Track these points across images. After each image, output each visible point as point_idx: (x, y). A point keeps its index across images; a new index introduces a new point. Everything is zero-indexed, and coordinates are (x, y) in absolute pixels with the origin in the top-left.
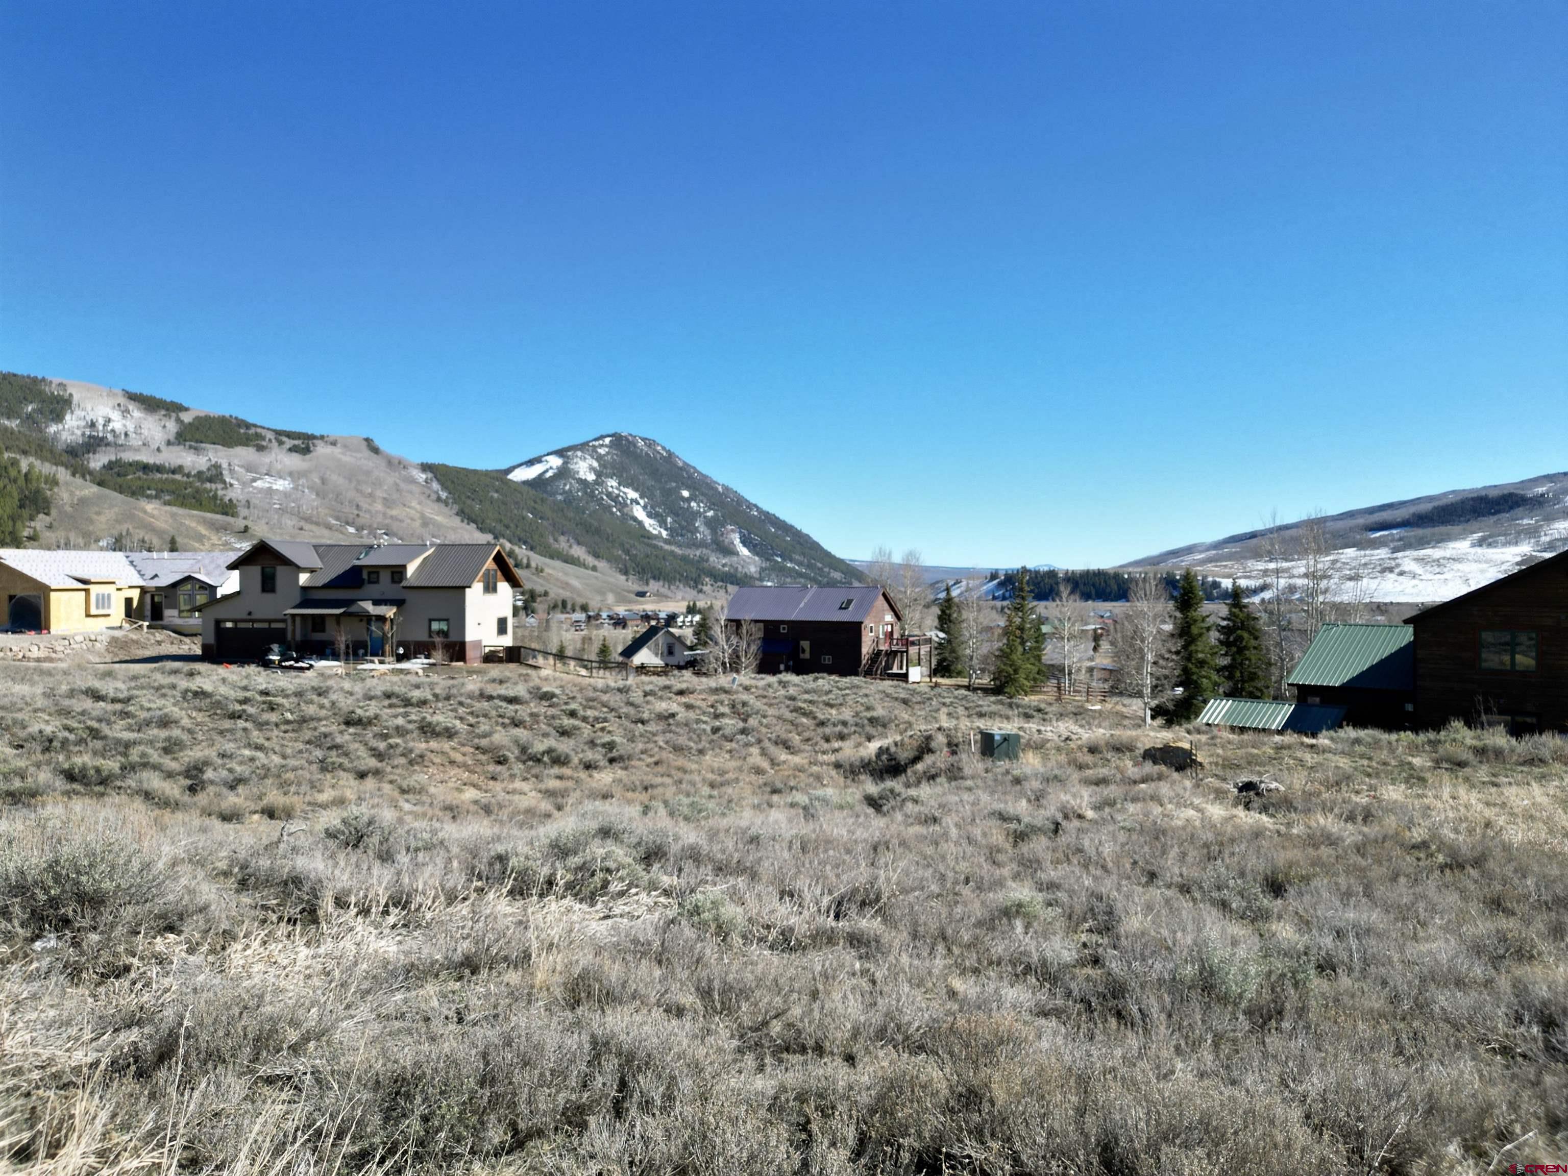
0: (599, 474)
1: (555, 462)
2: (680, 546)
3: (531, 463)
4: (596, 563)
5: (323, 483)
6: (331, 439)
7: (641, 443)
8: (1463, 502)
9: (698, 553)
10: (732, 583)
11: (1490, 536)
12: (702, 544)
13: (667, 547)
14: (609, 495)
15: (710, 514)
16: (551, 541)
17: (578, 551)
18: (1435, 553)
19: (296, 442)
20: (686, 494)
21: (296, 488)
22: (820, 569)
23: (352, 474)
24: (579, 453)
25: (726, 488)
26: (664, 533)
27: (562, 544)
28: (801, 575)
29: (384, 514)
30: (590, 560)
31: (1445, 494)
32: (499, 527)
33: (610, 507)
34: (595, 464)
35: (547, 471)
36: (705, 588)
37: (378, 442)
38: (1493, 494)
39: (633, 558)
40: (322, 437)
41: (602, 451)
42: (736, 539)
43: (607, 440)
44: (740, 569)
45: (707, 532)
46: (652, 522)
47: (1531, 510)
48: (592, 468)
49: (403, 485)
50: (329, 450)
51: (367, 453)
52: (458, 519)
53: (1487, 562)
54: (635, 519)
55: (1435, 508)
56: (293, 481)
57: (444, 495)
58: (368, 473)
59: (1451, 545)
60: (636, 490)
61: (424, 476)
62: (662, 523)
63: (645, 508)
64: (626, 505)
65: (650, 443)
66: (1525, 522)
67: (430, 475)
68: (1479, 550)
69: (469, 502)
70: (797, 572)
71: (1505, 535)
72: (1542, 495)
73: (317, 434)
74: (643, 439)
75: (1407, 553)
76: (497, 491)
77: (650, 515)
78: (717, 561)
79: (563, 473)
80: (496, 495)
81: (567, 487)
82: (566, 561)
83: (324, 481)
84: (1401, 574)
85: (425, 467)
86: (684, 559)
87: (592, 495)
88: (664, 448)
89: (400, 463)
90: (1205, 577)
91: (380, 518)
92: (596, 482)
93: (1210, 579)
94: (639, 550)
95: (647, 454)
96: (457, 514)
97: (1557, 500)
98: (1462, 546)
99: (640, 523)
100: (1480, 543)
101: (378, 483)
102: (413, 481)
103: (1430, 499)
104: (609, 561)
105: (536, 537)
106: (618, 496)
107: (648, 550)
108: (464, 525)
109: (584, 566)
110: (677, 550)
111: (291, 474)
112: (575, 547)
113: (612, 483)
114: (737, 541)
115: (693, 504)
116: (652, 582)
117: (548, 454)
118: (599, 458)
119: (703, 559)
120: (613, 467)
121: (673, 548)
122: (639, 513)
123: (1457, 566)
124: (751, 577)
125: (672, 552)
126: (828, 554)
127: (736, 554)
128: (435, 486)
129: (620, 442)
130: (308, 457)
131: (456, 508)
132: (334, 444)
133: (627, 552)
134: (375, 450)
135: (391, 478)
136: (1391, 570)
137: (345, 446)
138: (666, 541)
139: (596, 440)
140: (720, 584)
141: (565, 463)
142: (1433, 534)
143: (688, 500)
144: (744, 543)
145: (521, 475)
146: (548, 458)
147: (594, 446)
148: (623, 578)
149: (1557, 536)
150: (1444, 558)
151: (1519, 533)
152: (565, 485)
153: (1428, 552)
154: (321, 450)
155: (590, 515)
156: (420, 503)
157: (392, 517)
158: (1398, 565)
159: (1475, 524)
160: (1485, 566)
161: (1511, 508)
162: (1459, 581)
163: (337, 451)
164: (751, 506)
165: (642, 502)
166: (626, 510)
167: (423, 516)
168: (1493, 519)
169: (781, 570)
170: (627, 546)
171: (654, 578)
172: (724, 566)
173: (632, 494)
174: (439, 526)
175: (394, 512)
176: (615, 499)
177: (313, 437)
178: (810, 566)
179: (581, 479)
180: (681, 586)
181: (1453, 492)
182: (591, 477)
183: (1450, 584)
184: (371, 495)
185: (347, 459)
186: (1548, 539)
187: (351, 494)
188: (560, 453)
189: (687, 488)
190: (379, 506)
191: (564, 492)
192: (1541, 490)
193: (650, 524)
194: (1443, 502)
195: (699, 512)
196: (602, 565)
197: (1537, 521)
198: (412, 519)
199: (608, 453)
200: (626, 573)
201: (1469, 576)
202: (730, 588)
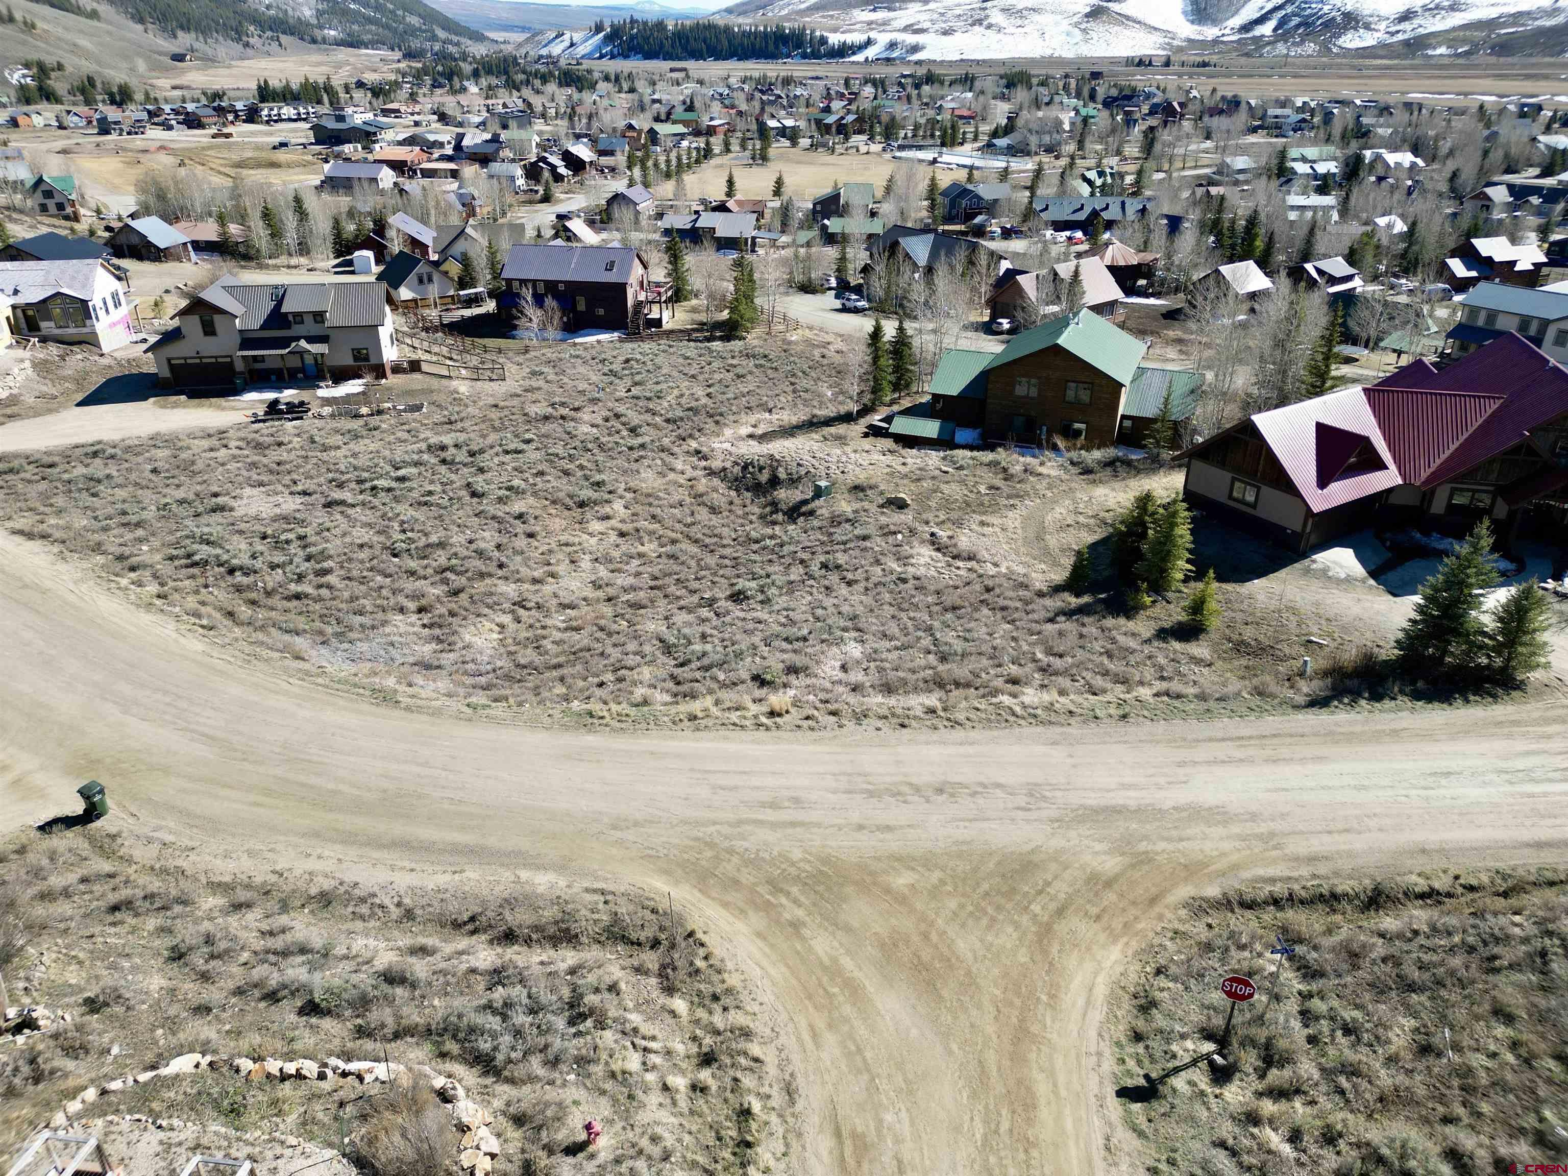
10: (284, 33)
28: (370, 20)
36: (251, 40)
44: (290, 12)
84: (989, 27)
90: (813, 31)
93: (818, 34)
116: (180, 34)
123: (1036, 17)
124: (308, 24)
136: (979, 22)
140: (269, 33)
148: (140, 27)
158: (987, 17)
160: (1059, 17)
162: (1036, 34)
171: (182, 28)
180: (221, 38)
183: (1029, 39)
200: (141, 21)
201: (1046, 29)
202: (284, 39)
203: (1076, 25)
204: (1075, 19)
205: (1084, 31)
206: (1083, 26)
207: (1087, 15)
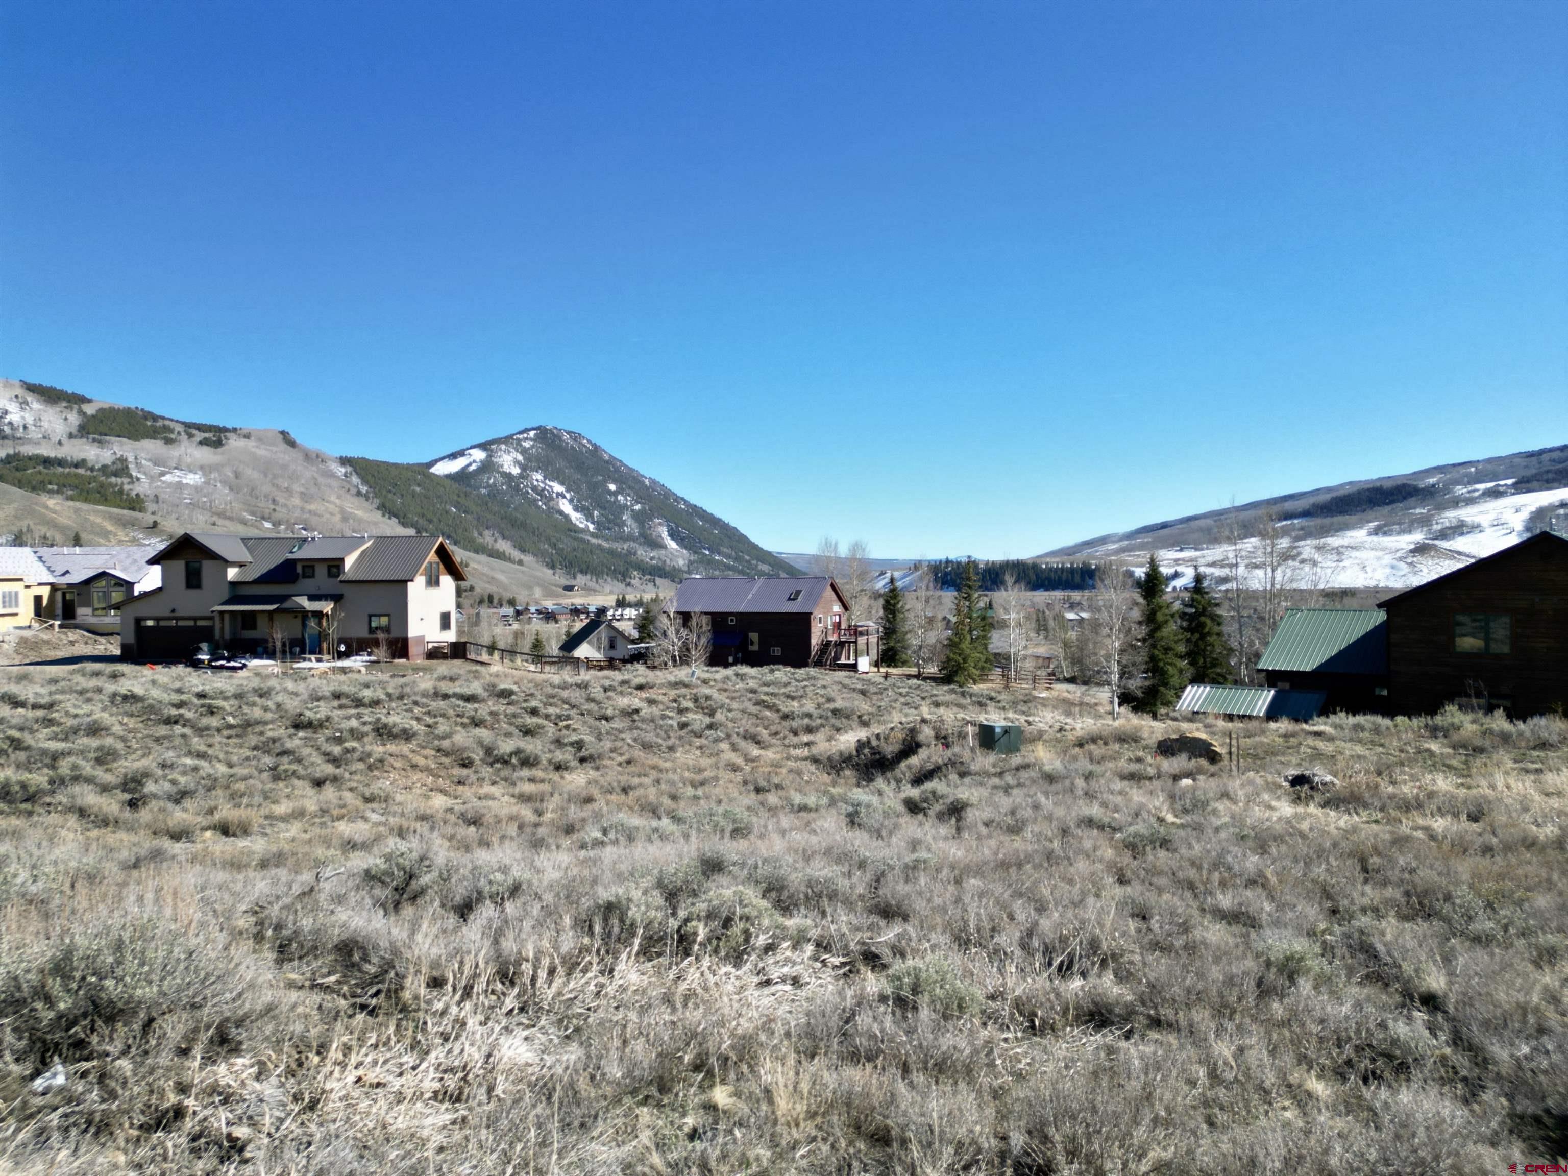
0: (524, 468)
1: (479, 455)
2: (607, 540)
3: (453, 456)
4: (522, 557)
5: (237, 477)
6: (244, 432)
7: (566, 437)
8: (1359, 492)
9: (626, 546)
10: (660, 576)
11: (1385, 525)
12: (630, 538)
13: (594, 541)
14: (534, 488)
15: (638, 507)
16: (476, 534)
17: (504, 546)
18: (1334, 541)
19: (207, 435)
20: (612, 487)
21: (207, 483)
22: (748, 562)
23: (266, 468)
24: (503, 447)
25: (653, 481)
26: (591, 527)
27: (488, 538)
28: (729, 568)
29: (302, 509)
30: (516, 554)
31: (1342, 485)
32: (422, 522)
33: (535, 500)
34: (520, 458)
35: (470, 464)
36: (633, 582)
37: (294, 435)
38: (1387, 485)
39: (560, 552)
40: (235, 430)
41: (527, 444)
42: (664, 532)
43: (532, 434)
44: (668, 562)
45: (635, 525)
46: (579, 515)
47: (1423, 500)
48: (516, 462)
49: (321, 480)
50: (242, 443)
51: (283, 446)
52: (379, 513)
53: (1383, 549)
54: (561, 513)
55: (1333, 499)
56: (204, 475)
57: (364, 489)
58: (284, 467)
59: (1350, 534)
60: (562, 483)
61: (343, 470)
62: (589, 516)
63: (571, 501)
64: (552, 499)
65: (576, 436)
66: (1418, 511)
67: (349, 469)
68: (1375, 538)
69: (390, 496)
70: (725, 564)
71: (1399, 524)
72: (1433, 486)
73: (229, 426)
74: (569, 433)
75: (1308, 542)
76: (419, 485)
77: (576, 509)
78: (644, 554)
79: (487, 466)
80: (418, 489)
81: (492, 481)
82: (491, 556)
83: (237, 475)
84: (1303, 561)
85: (344, 461)
86: (612, 552)
87: (517, 489)
88: (589, 441)
89: (318, 456)
90: (1118, 566)
91: (297, 513)
92: (521, 476)
93: (1124, 568)
94: (566, 544)
95: (572, 447)
96: (378, 509)
97: (1447, 489)
98: (1359, 535)
99: (567, 517)
100: (1376, 532)
101: (294, 477)
102: (332, 475)
103: (1328, 490)
104: (535, 555)
105: (460, 531)
106: (544, 489)
107: (576, 544)
108: (386, 519)
109: (510, 560)
110: (605, 544)
111: (202, 468)
112: (500, 541)
113: (538, 476)
114: (665, 534)
115: (620, 497)
116: (579, 576)
117: (471, 448)
118: (524, 452)
119: (632, 553)
120: (538, 460)
121: (600, 541)
122: (566, 507)
123: (1354, 554)
124: (680, 570)
125: (600, 545)
126: (755, 547)
127: (664, 547)
128: (355, 479)
129: (544, 434)
130: (220, 450)
131: (377, 502)
132: (247, 436)
133: (554, 546)
134: (292, 444)
135: (309, 472)
136: (1293, 558)
137: (260, 439)
138: (593, 535)
139: (520, 433)
140: (648, 577)
141: (489, 456)
142: (1332, 524)
143: (615, 494)
144: (672, 536)
145: (443, 468)
146: (472, 451)
147: (518, 439)
148: (551, 572)
149: (1448, 524)
150: (1342, 547)
151: (1412, 522)
152: (489, 478)
153: (1329, 540)
154: (234, 443)
155: (515, 509)
156: (339, 497)
157: (310, 512)
158: (1299, 554)
159: (1370, 514)
160: (1380, 553)
161: (1405, 498)
162: (1356, 568)
163: (251, 444)
164: (678, 499)
165: (568, 496)
166: (551, 504)
167: (342, 511)
168: (1386, 510)
169: (709, 563)
170: (554, 540)
171: (581, 572)
172: (652, 559)
173: (558, 488)
174: (360, 520)
175: (313, 507)
176: (541, 492)
177: (225, 430)
178: (737, 559)
179: (505, 473)
180: (609, 579)
181: (1350, 483)
182: (516, 471)
183: (1349, 571)
184: (287, 489)
185: (262, 452)
186: (1439, 527)
187: (266, 488)
188: (483, 446)
189: (614, 481)
190: (296, 501)
191: (489, 486)
192: (1432, 481)
193: (576, 517)
194: (1341, 493)
195: (626, 505)
196: (528, 559)
197: (1429, 511)
198: (331, 514)
199: (533, 447)
200: (553, 567)
201: (1366, 563)
202: (659, 581)
203: (1401, 559)
204: (1399, 554)
205: (1411, 564)
206: (1409, 560)
207: (1412, 551)
